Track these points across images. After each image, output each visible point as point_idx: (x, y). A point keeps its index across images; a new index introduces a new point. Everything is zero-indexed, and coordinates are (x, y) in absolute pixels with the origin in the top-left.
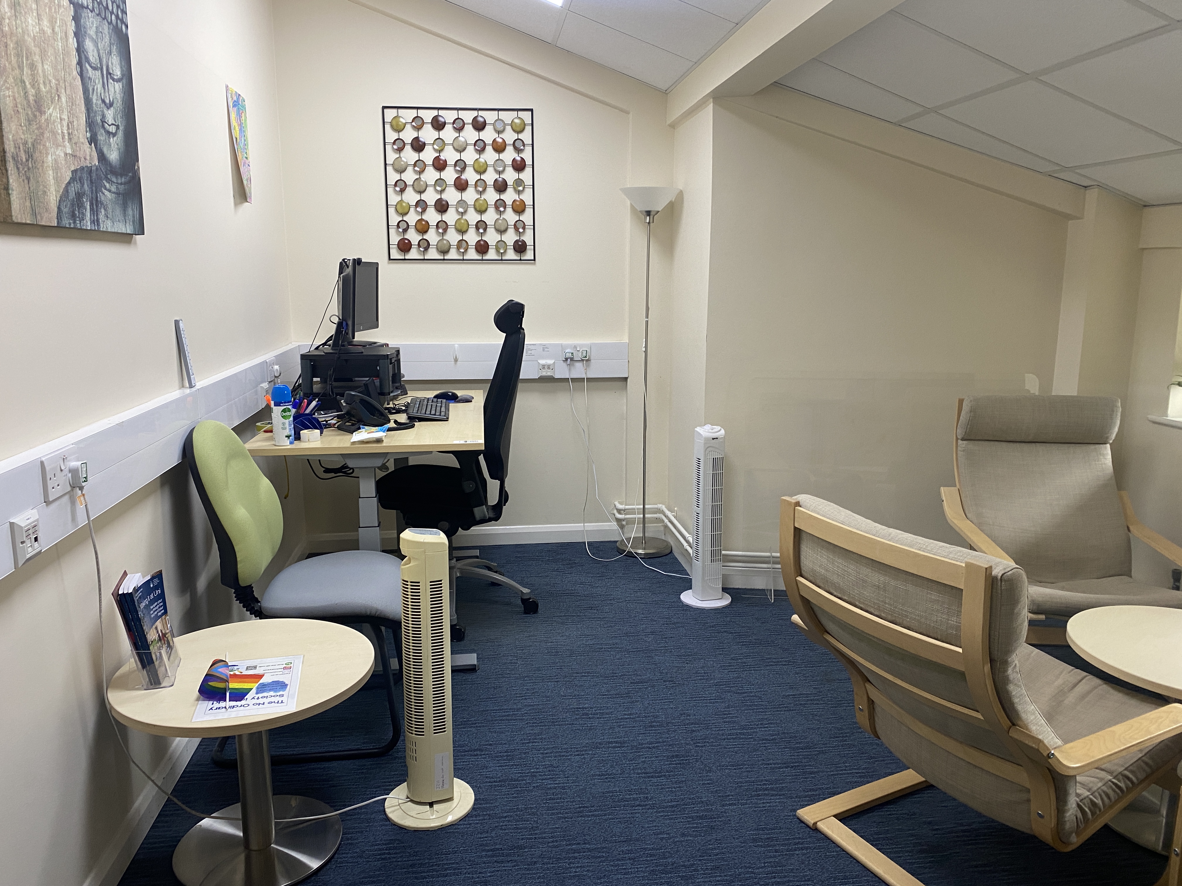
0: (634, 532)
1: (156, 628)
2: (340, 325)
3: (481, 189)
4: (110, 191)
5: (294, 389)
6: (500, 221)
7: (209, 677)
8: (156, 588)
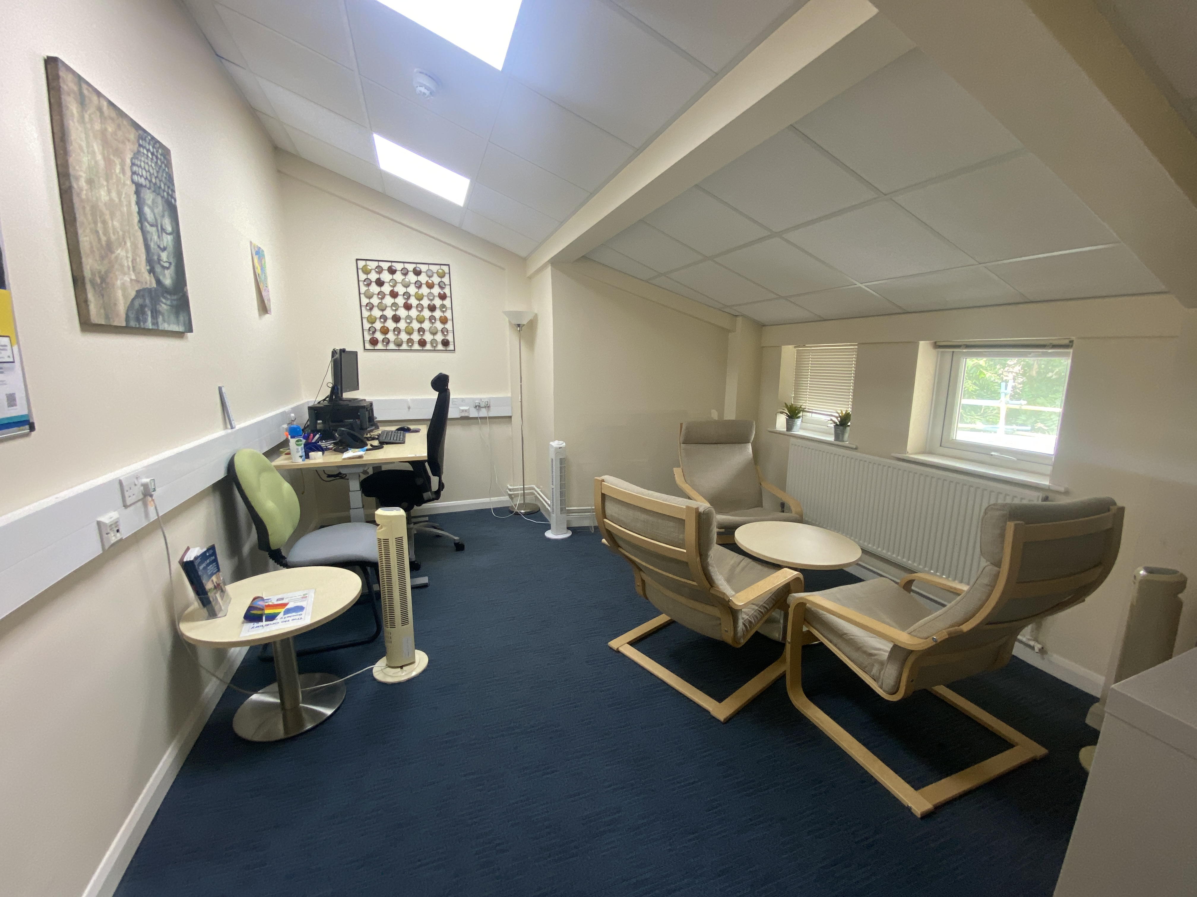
0: (519, 501)
1: (212, 581)
2: (333, 389)
3: (420, 309)
4: (165, 304)
5: (305, 428)
6: (433, 328)
7: (250, 608)
8: (210, 556)
